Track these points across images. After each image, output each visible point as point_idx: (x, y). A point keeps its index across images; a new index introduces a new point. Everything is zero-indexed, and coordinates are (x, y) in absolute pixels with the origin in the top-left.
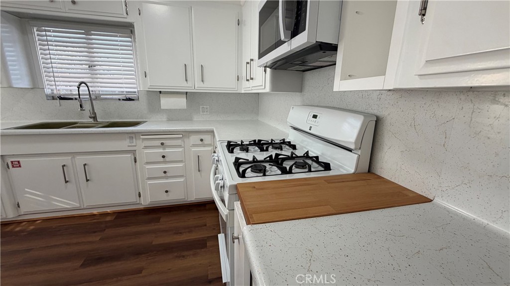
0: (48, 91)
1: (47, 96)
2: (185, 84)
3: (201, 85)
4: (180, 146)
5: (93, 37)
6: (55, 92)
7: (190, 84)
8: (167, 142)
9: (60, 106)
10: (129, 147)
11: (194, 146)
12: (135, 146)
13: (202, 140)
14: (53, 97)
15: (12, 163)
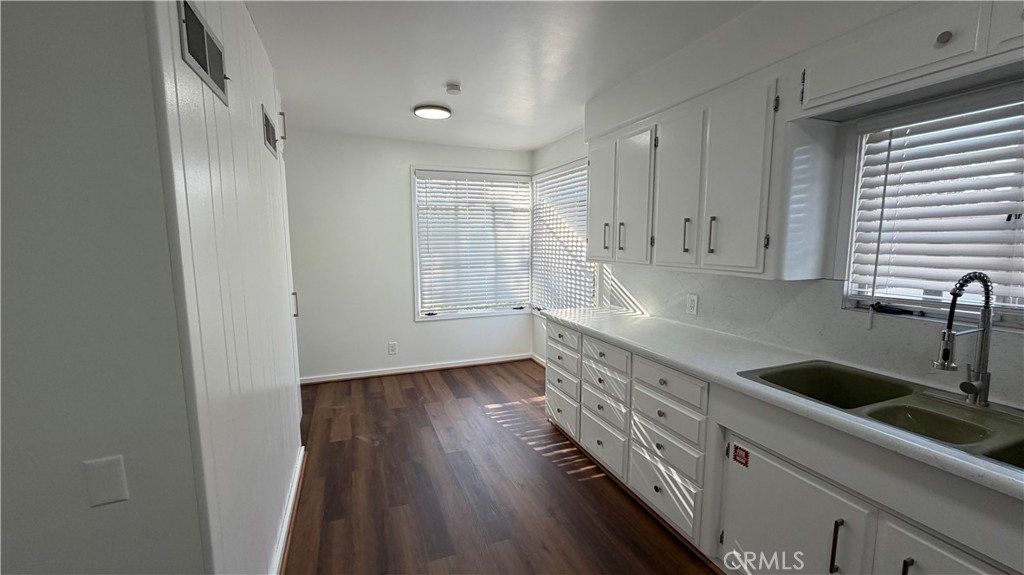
0: (850, 288)
1: (846, 299)
6: (868, 292)
9: (871, 328)
14: (859, 304)
15: (736, 451)
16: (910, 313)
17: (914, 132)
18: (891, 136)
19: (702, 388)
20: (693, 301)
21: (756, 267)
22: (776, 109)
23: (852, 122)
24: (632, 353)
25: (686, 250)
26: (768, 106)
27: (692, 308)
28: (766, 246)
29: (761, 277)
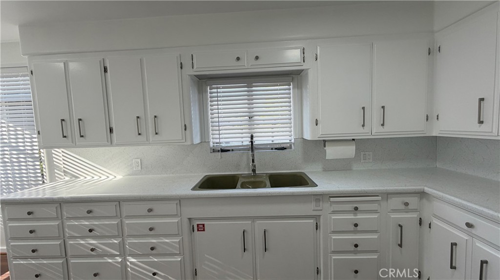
0: (211, 144)
1: (211, 148)
2: (361, 130)
3: (381, 129)
4: (375, 212)
5: (254, 88)
7: (367, 129)
8: (361, 207)
9: (221, 158)
10: (315, 212)
11: (395, 211)
12: (321, 210)
13: (406, 204)
14: (214, 151)
15: (198, 226)
16: (229, 151)
17: (223, 88)
18: (217, 88)
19: (177, 204)
20: (138, 162)
21: (182, 139)
22: (181, 68)
23: (205, 80)
24: (118, 201)
25: (139, 134)
26: (177, 65)
27: (138, 166)
28: (185, 129)
29: (185, 144)
